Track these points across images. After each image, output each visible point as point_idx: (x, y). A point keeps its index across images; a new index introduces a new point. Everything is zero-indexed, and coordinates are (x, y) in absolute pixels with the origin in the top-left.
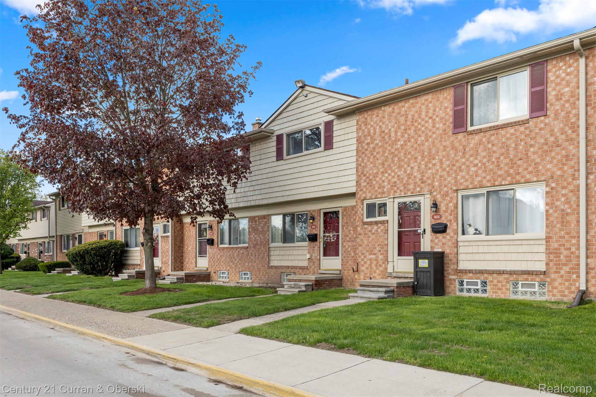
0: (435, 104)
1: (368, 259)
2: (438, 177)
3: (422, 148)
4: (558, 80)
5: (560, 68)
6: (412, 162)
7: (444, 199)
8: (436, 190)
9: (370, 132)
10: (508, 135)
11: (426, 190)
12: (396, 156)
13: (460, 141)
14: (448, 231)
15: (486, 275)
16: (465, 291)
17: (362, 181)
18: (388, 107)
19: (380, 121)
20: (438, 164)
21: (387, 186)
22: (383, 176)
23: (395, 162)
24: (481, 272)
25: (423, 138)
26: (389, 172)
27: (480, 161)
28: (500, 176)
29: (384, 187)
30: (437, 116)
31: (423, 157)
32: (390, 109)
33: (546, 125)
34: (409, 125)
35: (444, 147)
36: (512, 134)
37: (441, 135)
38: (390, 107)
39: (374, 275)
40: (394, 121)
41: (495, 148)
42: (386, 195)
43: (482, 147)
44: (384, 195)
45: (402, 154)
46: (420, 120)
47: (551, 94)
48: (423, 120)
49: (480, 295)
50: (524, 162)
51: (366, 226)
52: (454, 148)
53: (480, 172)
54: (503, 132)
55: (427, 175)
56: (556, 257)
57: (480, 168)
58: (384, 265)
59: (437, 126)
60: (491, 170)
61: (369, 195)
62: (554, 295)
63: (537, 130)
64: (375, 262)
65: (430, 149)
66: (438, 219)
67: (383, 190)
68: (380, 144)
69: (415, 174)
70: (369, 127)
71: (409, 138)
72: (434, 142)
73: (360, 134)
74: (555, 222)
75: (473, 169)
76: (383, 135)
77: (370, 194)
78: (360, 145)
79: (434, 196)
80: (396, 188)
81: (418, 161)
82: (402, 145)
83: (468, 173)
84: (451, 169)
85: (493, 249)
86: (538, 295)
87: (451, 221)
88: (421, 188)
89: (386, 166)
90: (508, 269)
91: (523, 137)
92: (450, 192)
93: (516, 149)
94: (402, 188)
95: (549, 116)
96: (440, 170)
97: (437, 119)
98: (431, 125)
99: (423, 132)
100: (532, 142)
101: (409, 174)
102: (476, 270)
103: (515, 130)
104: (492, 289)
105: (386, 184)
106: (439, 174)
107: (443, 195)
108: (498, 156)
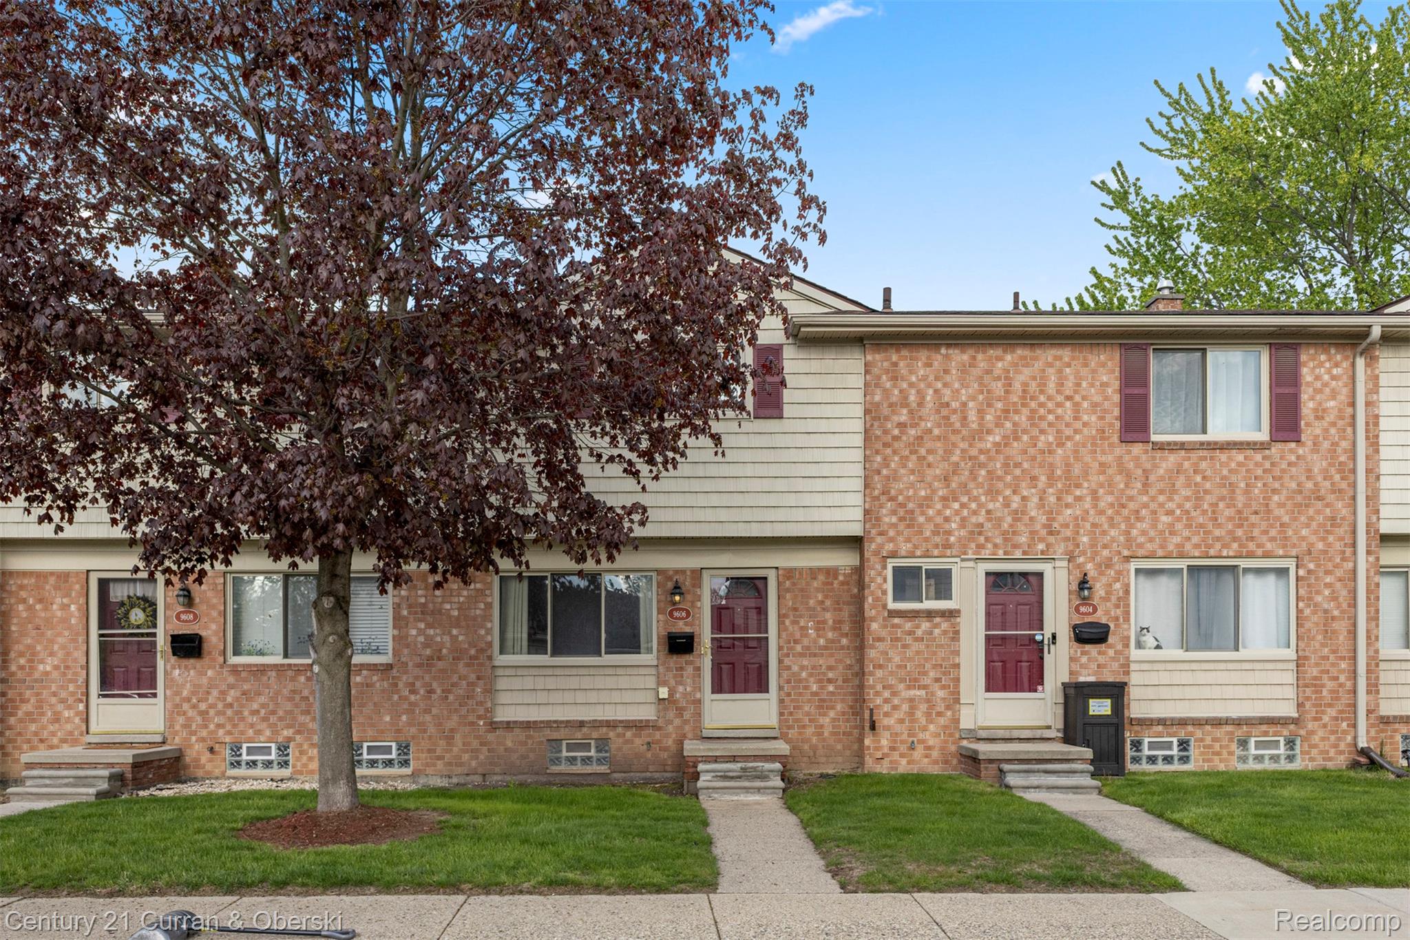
0: (1078, 372)
1: (903, 700)
2: (1088, 526)
3: (1051, 460)
4: (1318, 385)
5: (1321, 365)
6: (1024, 484)
7: (1101, 573)
8: (1084, 553)
9: (906, 398)
10: (1233, 465)
11: (1060, 549)
12: (982, 466)
13: (1137, 459)
14: (1111, 640)
15: (1190, 728)
16: (1144, 760)
17: (884, 511)
18: (957, 351)
19: (937, 379)
20: (1088, 499)
21: (957, 534)
22: (946, 507)
23: (980, 480)
24: (1183, 722)
25: (1051, 439)
26: (965, 499)
27: (1180, 506)
28: (1218, 539)
29: (949, 533)
30: (1084, 398)
31: (1051, 478)
32: (965, 357)
33: (1298, 457)
34: (1015, 404)
35: (1102, 464)
36: (1240, 464)
37: (1094, 438)
38: (963, 352)
39: (921, 736)
40: (976, 386)
41: (1208, 485)
42: (954, 552)
43: (1182, 479)
44: (948, 552)
45: (998, 465)
46: (1042, 398)
47: (1307, 407)
48: (1050, 398)
49: (1176, 767)
50: (1262, 519)
51: (896, 621)
52: (1122, 470)
53: (1179, 526)
54: (1223, 457)
55: (1060, 518)
56: (1316, 692)
57: (1179, 519)
58: (949, 713)
59: (1085, 418)
60: (1201, 526)
61: (905, 548)
62: (1312, 760)
63: (1284, 466)
64: (923, 707)
65: (1067, 465)
66: (1089, 614)
67: (947, 540)
68: (936, 432)
69: (1033, 514)
70: (905, 385)
71: (1015, 432)
72: (1076, 452)
73: (877, 398)
74: (1314, 632)
75: (1165, 519)
76: (945, 412)
77: (909, 545)
78: (876, 424)
79: (1079, 566)
80: (982, 539)
81: (1041, 485)
82: (996, 444)
83: (1154, 526)
84: (1118, 513)
85: (1201, 678)
86: (1283, 761)
87: (1117, 619)
88: (1048, 546)
89: (954, 485)
90: (1234, 715)
91: (1259, 472)
92: (1116, 559)
93: (1247, 492)
94: (999, 541)
95: (1303, 445)
96: (1092, 512)
97: (1085, 405)
98: (1069, 412)
99: (1050, 425)
100: (1277, 485)
101: (1016, 512)
102: (1172, 719)
103: (1246, 458)
104: (1202, 754)
105: (954, 526)
106: (1091, 519)
107: (1100, 565)
108: (1214, 501)
